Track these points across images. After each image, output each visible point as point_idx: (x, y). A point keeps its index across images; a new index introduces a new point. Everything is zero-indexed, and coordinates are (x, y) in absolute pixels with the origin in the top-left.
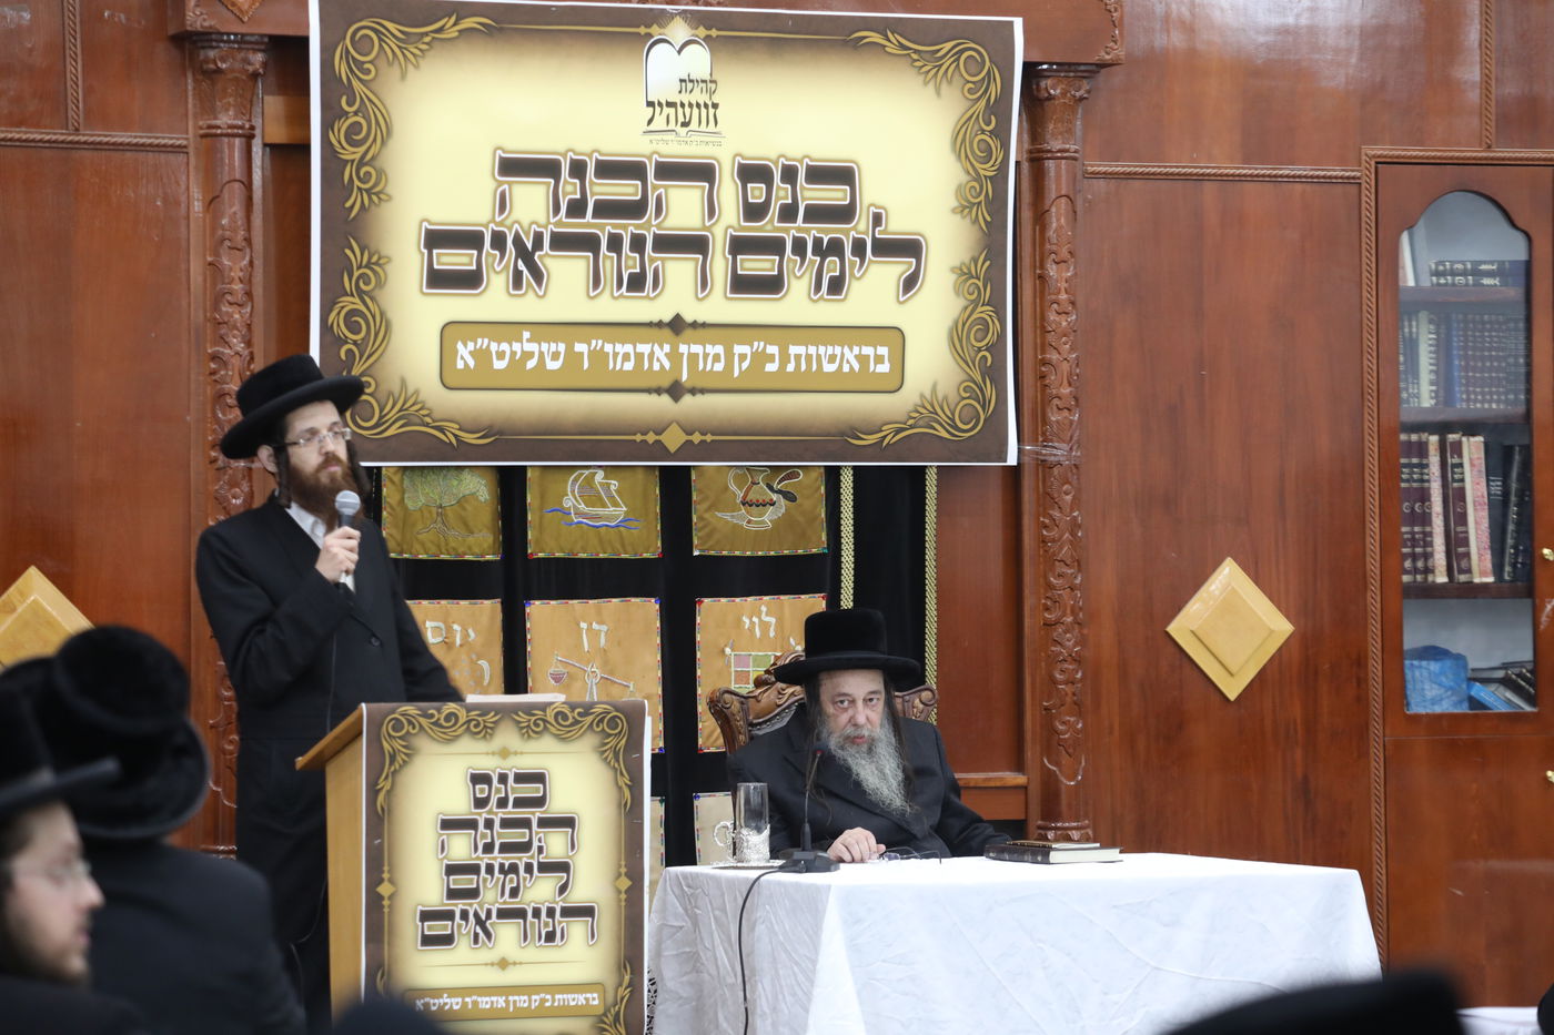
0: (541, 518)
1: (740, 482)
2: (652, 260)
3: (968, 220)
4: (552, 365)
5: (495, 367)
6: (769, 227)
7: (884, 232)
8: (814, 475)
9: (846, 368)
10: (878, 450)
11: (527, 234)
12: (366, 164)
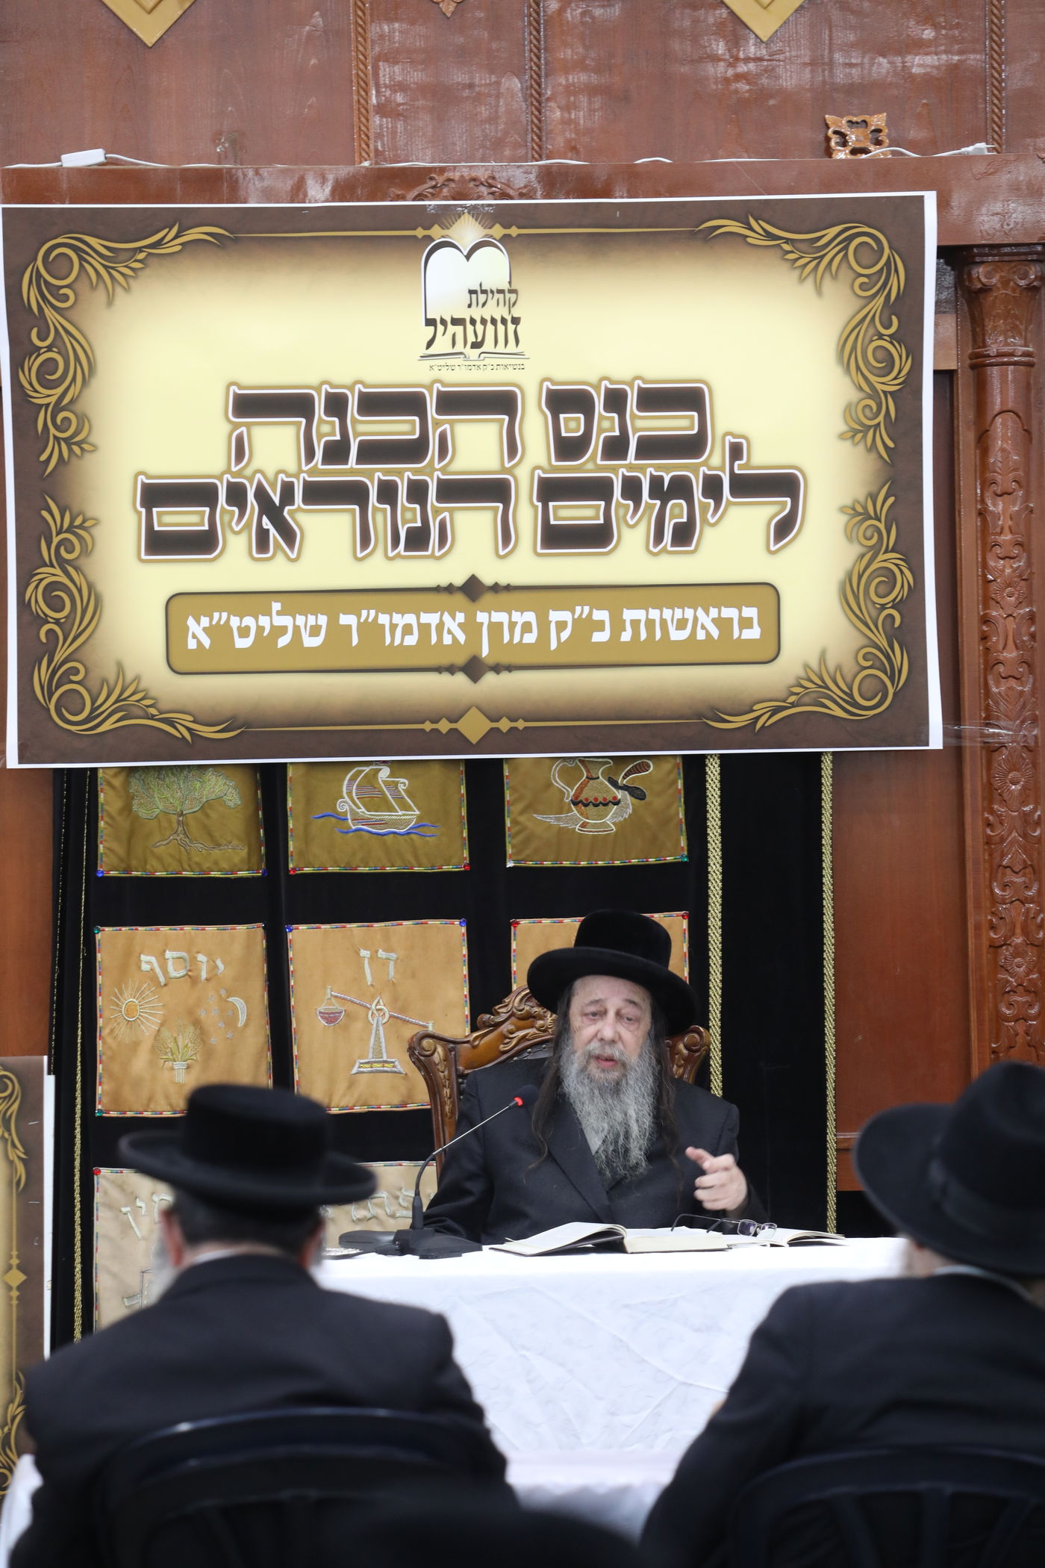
0: (307, 826)
1: (569, 776)
2: (437, 512)
3: (861, 448)
4: (310, 642)
5: (237, 646)
6: (591, 465)
7: (747, 466)
8: (667, 766)
9: (701, 635)
10: (749, 734)
11: (273, 485)
12: (64, 409)
